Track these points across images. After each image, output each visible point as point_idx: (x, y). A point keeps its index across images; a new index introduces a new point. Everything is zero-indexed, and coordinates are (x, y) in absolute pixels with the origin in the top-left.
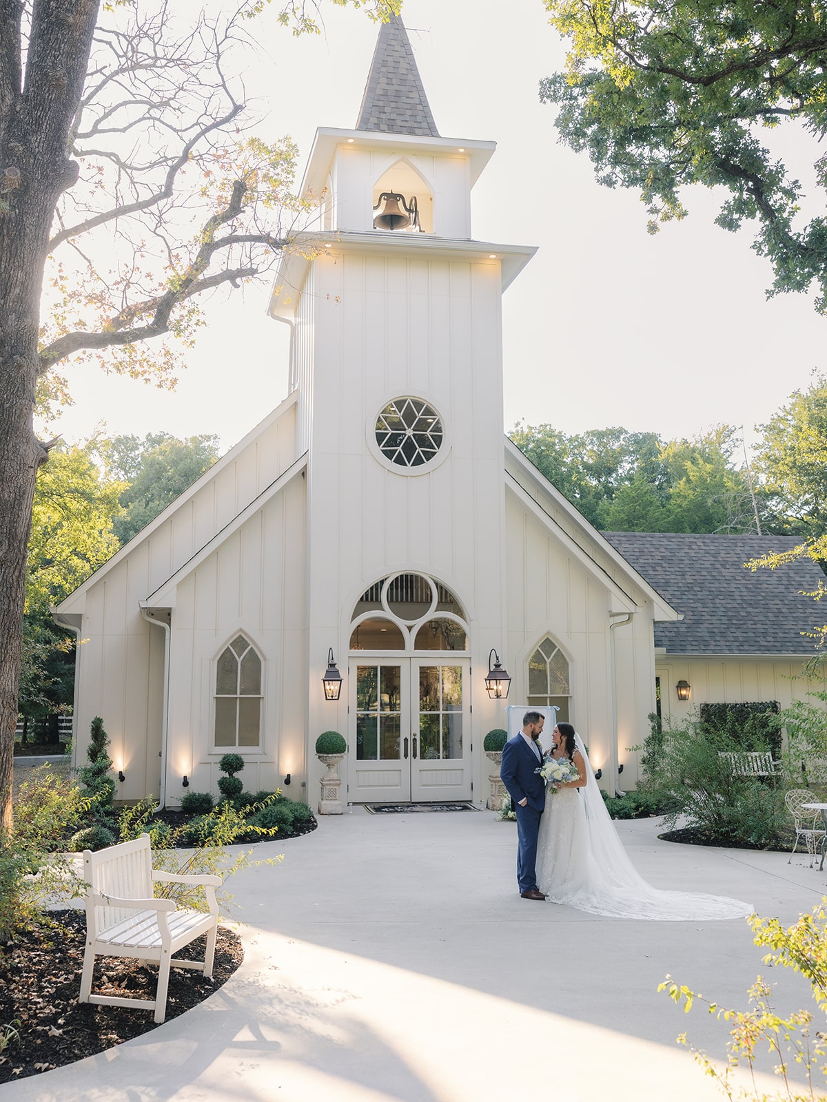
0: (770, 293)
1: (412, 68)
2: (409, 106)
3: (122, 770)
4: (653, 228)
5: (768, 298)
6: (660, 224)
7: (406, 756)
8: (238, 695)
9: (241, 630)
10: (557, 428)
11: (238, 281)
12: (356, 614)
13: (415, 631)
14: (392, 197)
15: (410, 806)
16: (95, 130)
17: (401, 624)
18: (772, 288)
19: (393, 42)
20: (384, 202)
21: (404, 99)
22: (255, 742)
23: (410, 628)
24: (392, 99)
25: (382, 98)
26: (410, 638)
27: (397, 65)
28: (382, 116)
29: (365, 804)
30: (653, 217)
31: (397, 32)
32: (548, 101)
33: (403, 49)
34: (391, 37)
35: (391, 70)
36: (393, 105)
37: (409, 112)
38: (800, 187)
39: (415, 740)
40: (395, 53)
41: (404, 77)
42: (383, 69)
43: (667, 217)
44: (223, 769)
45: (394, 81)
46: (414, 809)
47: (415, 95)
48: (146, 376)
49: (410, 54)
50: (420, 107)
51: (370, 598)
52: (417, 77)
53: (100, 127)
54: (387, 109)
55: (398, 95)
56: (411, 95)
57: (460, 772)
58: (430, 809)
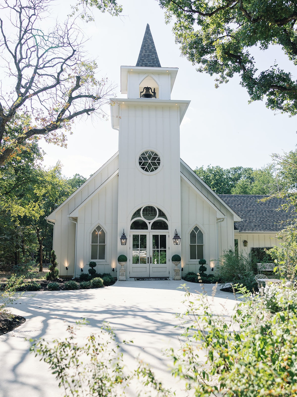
0: (250, 102)
1: (154, 47)
2: (152, 59)
3: (67, 266)
4: (217, 87)
5: (249, 103)
6: (219, 85)
7: (148, 263)
8: (98, 244)
9: (99, 224)
10: (221, 167)
11: (89, 113)
12: (132, 219)
13: (151, 224)
14: (148, 89)
15: (148, 278)
16: (44, 67)
17: (147, 221)
18: (250, 100)
19: (148, 39)
20: (145, 90)
21: (151, 57)
22: (103, 258)
23: (149, 223)
24: (147, 57)
25: (143, 57)
26: (149, 226)
27: (149, 46)
28: (143, 62)
29: (135, 278)
30: (217, 82)
31: (149, 36)
32: (178, 43)
33: (151, 41)
34: (147, 38)
35: (147, 48)
36: (147, 59)
37: (152, 61)
38: (254, 59)
39: (151, 258)
40: (148, 43)
41: (151, 50)
42: (144, 48)
43: (221, 82)
44: (90, 266)
45: (148, 51)
46: (150, 279)
47: (154, 55)
48: (58, 143)
49: (153, 42)
50: (155, 59)
51: (137, 214)
52: (155, 50)
53: (45, 66)
54: (145, 60)
55: (148, 56)
56: (153, 55)
57: (165, 268)
58: (155, 279)
